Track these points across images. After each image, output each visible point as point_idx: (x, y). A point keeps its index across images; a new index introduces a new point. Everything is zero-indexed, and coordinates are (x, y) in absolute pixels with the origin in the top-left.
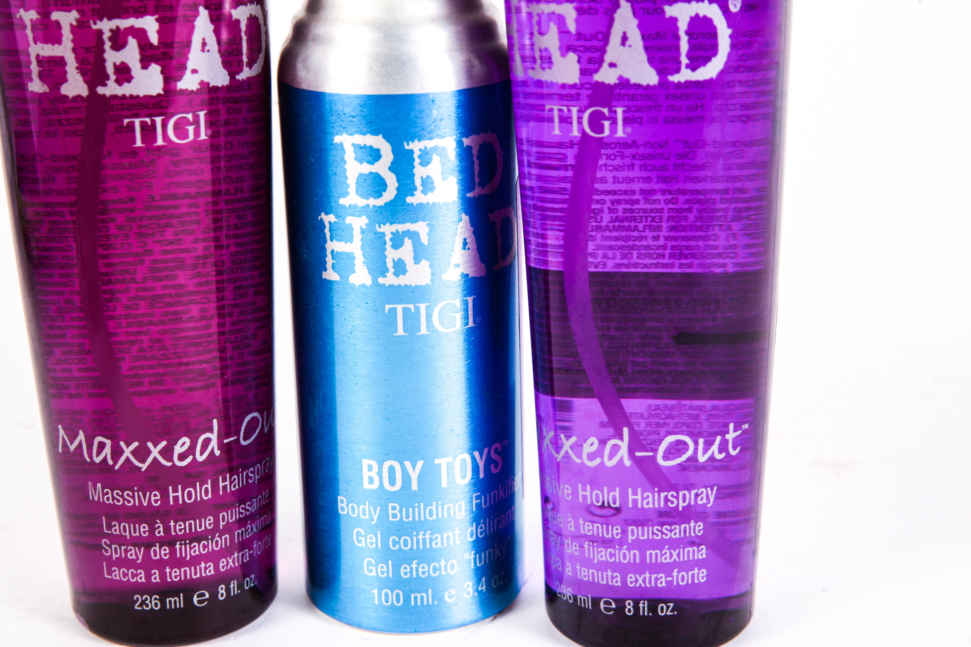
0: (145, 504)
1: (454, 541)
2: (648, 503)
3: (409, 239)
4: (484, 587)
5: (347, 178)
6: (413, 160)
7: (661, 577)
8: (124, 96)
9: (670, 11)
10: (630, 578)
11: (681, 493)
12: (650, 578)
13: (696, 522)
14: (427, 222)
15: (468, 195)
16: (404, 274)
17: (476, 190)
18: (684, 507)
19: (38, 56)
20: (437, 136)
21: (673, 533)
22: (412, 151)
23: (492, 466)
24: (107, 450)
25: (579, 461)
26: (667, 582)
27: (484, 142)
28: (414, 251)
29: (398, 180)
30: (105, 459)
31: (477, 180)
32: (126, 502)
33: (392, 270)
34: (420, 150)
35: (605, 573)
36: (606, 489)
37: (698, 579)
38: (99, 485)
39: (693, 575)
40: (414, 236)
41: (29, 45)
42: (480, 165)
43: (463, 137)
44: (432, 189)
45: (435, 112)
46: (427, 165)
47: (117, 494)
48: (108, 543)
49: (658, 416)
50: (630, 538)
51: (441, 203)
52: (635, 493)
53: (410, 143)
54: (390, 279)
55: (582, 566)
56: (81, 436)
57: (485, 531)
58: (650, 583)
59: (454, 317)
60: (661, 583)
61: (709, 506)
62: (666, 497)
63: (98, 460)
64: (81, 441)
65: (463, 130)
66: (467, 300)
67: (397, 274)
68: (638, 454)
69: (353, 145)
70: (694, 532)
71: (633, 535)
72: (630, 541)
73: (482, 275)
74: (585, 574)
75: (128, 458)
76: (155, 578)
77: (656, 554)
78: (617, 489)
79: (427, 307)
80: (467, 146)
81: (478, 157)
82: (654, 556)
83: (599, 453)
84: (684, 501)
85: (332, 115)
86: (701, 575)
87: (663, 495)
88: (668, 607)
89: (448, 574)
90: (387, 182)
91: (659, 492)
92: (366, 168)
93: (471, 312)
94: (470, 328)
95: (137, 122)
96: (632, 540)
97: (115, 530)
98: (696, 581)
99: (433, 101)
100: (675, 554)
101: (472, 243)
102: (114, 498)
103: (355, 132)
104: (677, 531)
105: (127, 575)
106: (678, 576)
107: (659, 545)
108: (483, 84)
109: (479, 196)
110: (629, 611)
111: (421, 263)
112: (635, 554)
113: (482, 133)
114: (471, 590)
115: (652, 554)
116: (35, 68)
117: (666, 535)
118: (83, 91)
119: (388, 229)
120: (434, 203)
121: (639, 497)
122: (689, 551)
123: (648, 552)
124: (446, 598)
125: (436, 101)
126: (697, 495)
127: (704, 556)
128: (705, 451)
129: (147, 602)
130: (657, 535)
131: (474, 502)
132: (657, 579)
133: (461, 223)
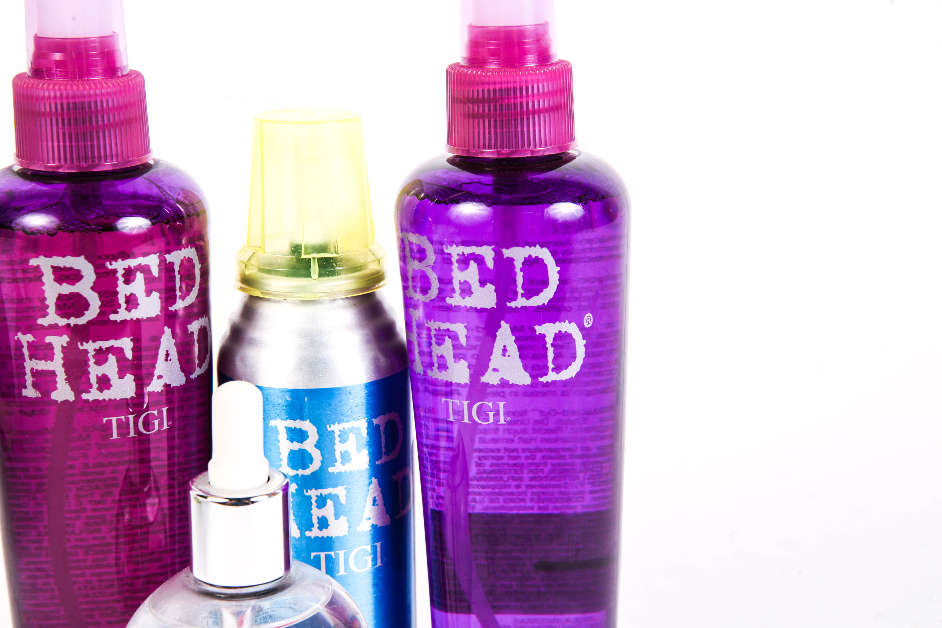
3: (331, 500)
5: (280, 454)
6: (334, 438)
9: (539, 329)
14: (345, 486)
15: (377, 463)
16: (327, 528)
17: (383, 458)
19: (32, 369)
20: (353, 419)
22: (333, 432)
27: (389, 420)
28: (335, 510)
29: (322, 455)
31: (383, 450)
33: (316, 525)
34: (340, 431)
40: (335, 498)
41: (25, 361)
42: (386, 438)
43: (373, 419)
44: (349, 461)
45: (351, 401)
46: (345, 442)
51: (356, 471)
54: (315, 533)
59: (366, 560)
65: (373, 413)
66: (376, 545)
67: (320, 528)
69: (286, 428)
73: (388, 524)
79: (345, 553)
80: (376, 425)
81: (384, 433)
85: (268, 404)
90: (313, 456)
92: (296, 446)
93: (379, 554)
94: (379, 567)
95: (114, 420)
99: (350, 393)
101: (380, 501)
103: (287, 419)
108: (388, 375)
111: (340, 519)
113: (387, 414)
116: (29, 379)
118: (70, 396)
119: (313, 493)
120: (350, 471)
125: (352, 392)
133: (371, 486)
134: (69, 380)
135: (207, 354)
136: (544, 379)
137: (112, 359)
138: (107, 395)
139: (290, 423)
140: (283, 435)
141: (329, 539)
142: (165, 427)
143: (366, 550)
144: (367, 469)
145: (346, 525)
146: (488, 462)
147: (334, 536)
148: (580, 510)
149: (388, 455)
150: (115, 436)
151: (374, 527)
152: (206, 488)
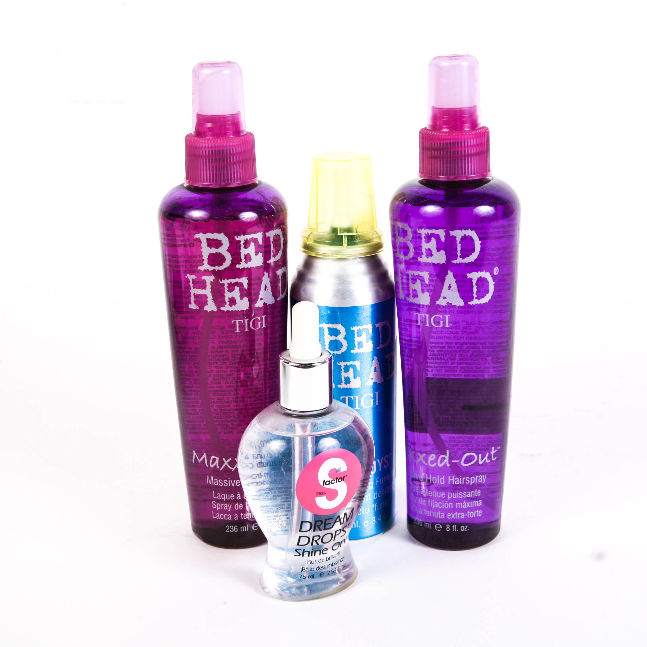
0: (233, 486)
1: (368, 499)
2: (457, 482)
3: (352, 368)
4: (380, 519)
5: (325, 342)
6: (354, 334)
7: (462, 514)
8: (232, 311)
9: (469, 276)
10: (449, 515)
11: (471, 478)
12: (457, 515)
13: (478, 490)
14: (360, 361)
15: (377, 348)
16: (349, 383)
17: (380, 346)
18: (472, 484)
19: (194, 294)
20: (365, 324)
21: (468, 495)
22: (354, 331)
23: (385, 465)
24: (217, 462)
25: (426, 464)
26: (465, 516)
27: (384, 325)
28: (354, 373)
29: (347, 343)
30: (216, 466)
31: (381, 341)
32: (224, 485)
33: (344, 382)
34: (358, 330)
35: (437, 513)
36: (438, 477)
37: (478, 515)
38: (212, 477)
39: (476, 513)
40: (354, 367)
41: (190, 289)
42: (382, 335)
43: (375, 324)
44: (362, 347)
45: (364, 314)
46: (360, 336)
47: (221, 481)
48: (215, 502)
49: (454, 441)
50: (449, 497)
51: (366, 352)
52: (451, 478)
53: (353, 327)
54: (343, 386)
55: (427, 510)
56: (205, 456)
57: (381, 494)
58: (457, 517)
59: (370, 401)
60: (462, 517)
61: (483, 483)
62: (465, 479)
63: (212, 466)
64: (204, 458)
65: (375, 321)
66: (375, 393)
67: (346, 383)
68: (453, 461)
70: (477, 495)
71: (450, 496)
72: (449, 499)
73: (382, 382)
74: (428, 513)
75: (226, 465)
76: (236, 518)
77: (460, 504)
78: (444, 476)
79: (359, 397)
80: (377, 327)
81: (382, 332)
82: (459, 505)
83: (436, 461)
84: (473, 481)
85: (321, 315)
86: (479, 513)
87: (463, 479)
88: (465, 527)
89: (365, 514)
90: (343, 344)
91: (462, 478)
92: (333, 338)
93: (377, 399)
94: (377, 405)
95: (237, 321)
96: (450, 498)
97: (219, 497)
98: (477, 516)
99: (364, 309)
100: (468, 504)
101: (378, 369)
102: (219, 483)
103: (329, 323)
104: (470, 494)
105: (223, 517)
106: (469, 514)
107: (461, 500)
108: (384, 300)
109: (382, 348)
110: (448, 529)
111: (357, 378)
112: (451, 505)
113: (383, 322)
114: (374, 520)
115: (458, 505)
116: (193, 299)
117: (465, 496)
118: (215, 309)
119: (342, 364)
120: (363, 353)
121: (453, 480)
122: (474, 503)
123: (457, 504)
124: (364, 524)
126: (478, 478)
127: (481, 505)
128: (482, 459)
129: (232, 529)
130: (461, 496)
131: (377, 481)
132: (460, 515)
133: (374, 361)
134: (214, 300)
135: (285, 287)
136: (471, 303)
137: (237, 289)
138: (234, 308)
139: (330, 326)
140: (326, 332)
141: (350, 389)
142: (264, 326)
143: (371, 396)
144: (372, 352)
145: (360, 381)
146: (436, 350)
147: (353, 388)
148: (487, 377)
149: (383, 344)
150: (238, 331)
151: (374, 383)
152: (288, 358)
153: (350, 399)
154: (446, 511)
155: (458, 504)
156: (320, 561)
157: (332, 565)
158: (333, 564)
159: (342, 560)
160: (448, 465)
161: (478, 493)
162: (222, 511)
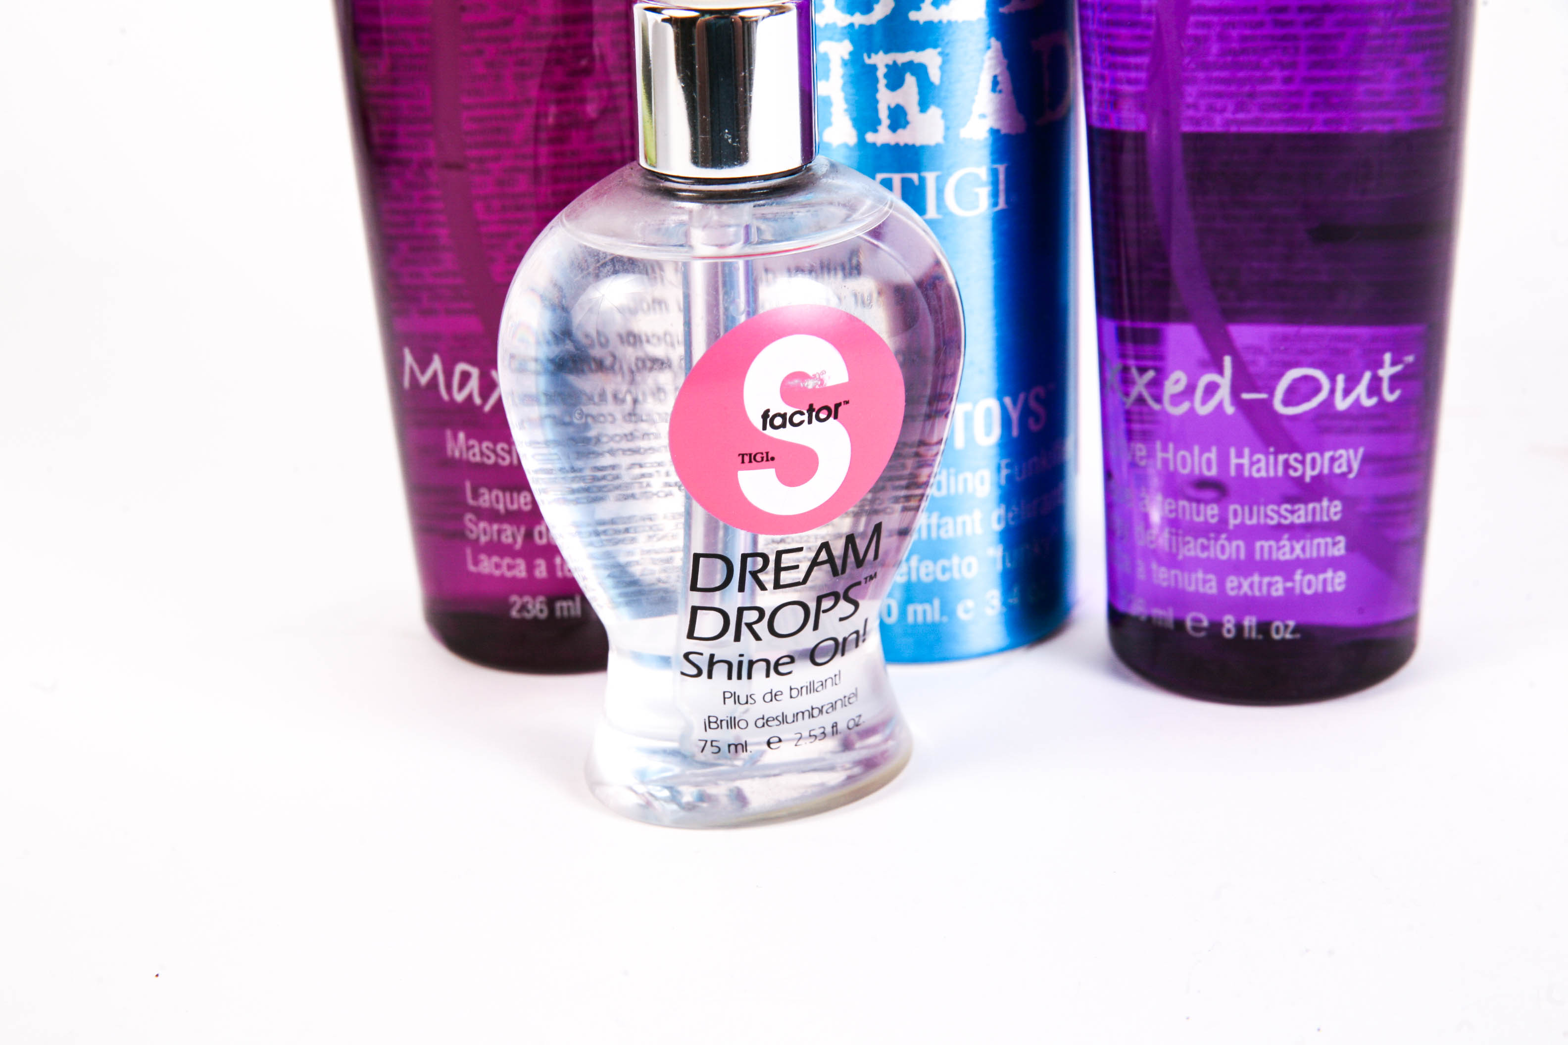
3: (913, 74)
10: (1231, 582)
11: (1309, 457)
12: (1260, 584)
14: (939, 50)
17: (1012, 3)
18: (1313, 478)
21: (1296, 515)
23: (1031, 421)
24: (474, 384)
26: (1286, 590)
36: (1196, 449)
37: (1333, 586)
40: (920, 70)
44: (947, 1)
52: (1240, 455)
56: (437, 364)
61: (1351, 476)
63: (460, 397)
68: (1246, 396)
70: (1328, 515)
74: (1163, 576)
82: (1266, 550)
84: (1313, 467)
87: (1282, 458)
91: (1276, 454)
102: (482, 454)
104: (1302, 512)
106: (1301, 581)
112: (1238, 548)
115: (1264, 547)
117: (1286, 518)
119: (881, 60)
121: (1245, 461)
122: (1319, 545)
126: (1333, 460)
128: (1347, 392)
130: (1272, 519)
132: (1270, 585)
145: (941, 124)
151: (995, 132)
153: (905, 183)
154: (1223, 569)
155: (1262, 548)
156: (768, 698)
157: (812, 716)
158: (816, 712)
159: (847, 701)
160: (1230, 409)
161: (1333, 510)
162: (497, 548)
